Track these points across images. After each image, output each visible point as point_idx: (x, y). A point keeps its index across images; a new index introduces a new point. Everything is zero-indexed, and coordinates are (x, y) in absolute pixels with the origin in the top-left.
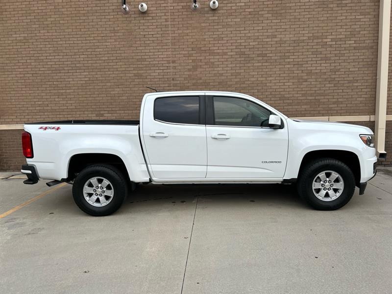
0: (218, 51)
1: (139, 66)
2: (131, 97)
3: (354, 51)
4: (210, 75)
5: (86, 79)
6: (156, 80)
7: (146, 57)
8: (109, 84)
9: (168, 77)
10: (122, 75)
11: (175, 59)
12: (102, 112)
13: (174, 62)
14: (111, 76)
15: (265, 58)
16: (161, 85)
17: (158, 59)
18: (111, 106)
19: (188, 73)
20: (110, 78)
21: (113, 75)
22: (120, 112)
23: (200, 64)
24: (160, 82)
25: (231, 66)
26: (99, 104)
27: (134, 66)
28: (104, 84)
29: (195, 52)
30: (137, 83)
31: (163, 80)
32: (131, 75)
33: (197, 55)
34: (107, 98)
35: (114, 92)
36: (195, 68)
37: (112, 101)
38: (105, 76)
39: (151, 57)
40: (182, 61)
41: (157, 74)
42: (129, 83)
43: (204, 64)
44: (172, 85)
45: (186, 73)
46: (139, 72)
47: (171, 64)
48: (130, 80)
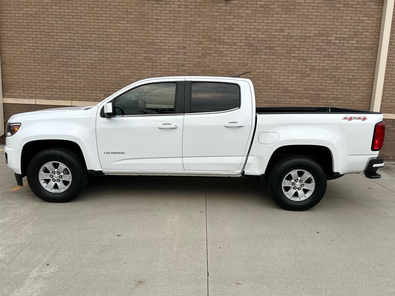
0: (228, 41)
1: (149, 49)
3: (355, 51)
4: (219, 64)
5: (96, 59)
6: (165, 64)
7: (157, 41)
8: (119, 65)
9: (178, 62)
10: (132, 57)
11: (186, 45)
13: (184, 48)
14: (121, 57)
15: (272, 51)
16: (170, 70)
17: (168, 44)
19: (198, 60)
20: (120, 60)
21: (124, 57)
23: (210, 52)
24: (170, 67)
25: (239, 56)
26: (108, 84)
27: (145, 49)
28: (114, 65)
29: (205, 40)
30: (147, 66)
31: (172, 65)
32: (141, 58)
33: (207, 43)
34: (116, 79)
35: (123, 74)
36: (204, 56)
37: (121, 82)
38: (116, 57)
39: (162, 41)
40: (192, 48)
41: (167, 59)
42: (138, 66)
43: (214, 52)
44: (181, 70)
45: (195, 60)
46: (150, 55)
47: (181, 50)
48: (140, 63)
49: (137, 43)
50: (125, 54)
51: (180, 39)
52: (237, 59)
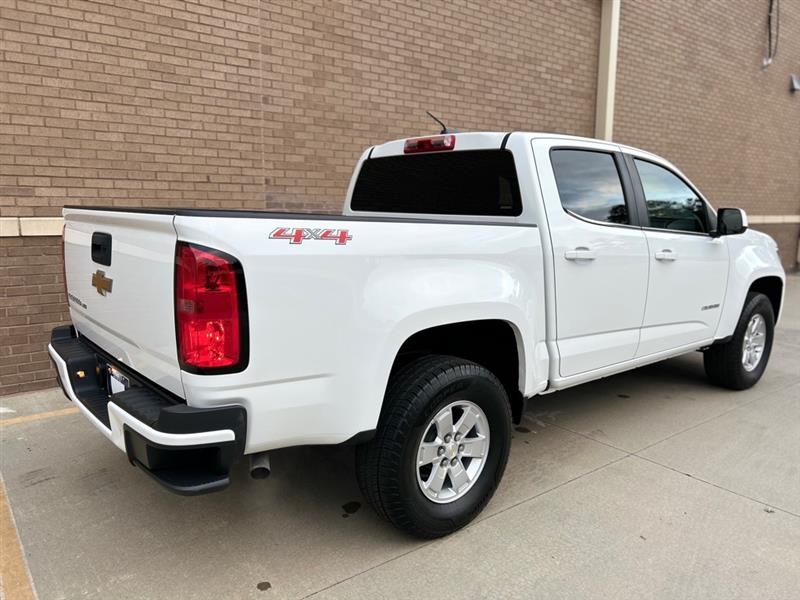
0: (371, 46)
1: (164, 40)
2: (139, 139)
3: (571, 99)
4: (354, 104)
6: (217, 93)
7: (187, 17)
8: (55, 83)
9: (253, 90)
10: (104, 59)
11: (272, 43)
12: (24, 181)
13: (267, 50)
14: (60, 53)
17: (223, 33)
18: (63, 162)
19: (303, 89)
20: (57, 63)
21: (72, 55)
22: (101, 184)
23: (332, 69)
24: (231, 103)
25: (394, 88)
26: (13, 150)
27: (149, 38)
28: (36, 80)
29: (320, 35)
30: (160, 95)
31: (238, 96)
32: (137, 65)
33: (325, 44)
34: (47, 132)
35: (73, 115)
36: (319, 78)
37: (68, 144)
38: (40, 51)
39: (203, 20)
40: (288, 54)
41: (221, 76)
42: (129, 91)
43: (340, 71)
44: (261, 115)
45: (298, 88)
46: (165, 59)
47: (260, 56)
48: (135, 82)
49: (118, 12)
50: (77, 45)
51: (256, 22)
52: (390, 94)
